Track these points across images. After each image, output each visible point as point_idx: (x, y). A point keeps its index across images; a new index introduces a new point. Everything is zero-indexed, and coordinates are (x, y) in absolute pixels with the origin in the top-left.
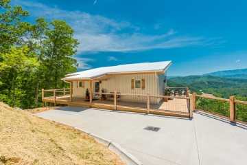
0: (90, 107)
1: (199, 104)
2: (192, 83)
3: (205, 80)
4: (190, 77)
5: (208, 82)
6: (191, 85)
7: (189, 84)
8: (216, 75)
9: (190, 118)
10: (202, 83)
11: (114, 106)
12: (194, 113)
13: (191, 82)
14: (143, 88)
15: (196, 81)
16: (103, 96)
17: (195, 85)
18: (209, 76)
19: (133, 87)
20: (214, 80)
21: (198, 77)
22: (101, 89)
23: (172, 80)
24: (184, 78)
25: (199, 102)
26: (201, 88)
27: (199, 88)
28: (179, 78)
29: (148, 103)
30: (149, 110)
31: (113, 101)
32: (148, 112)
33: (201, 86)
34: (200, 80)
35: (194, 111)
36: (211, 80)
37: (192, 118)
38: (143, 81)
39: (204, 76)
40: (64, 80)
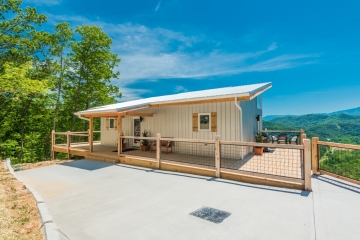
1: (326, 162)
2: (312, 126)
3: (336, 122)
4: (309, 117)
5: (342, 126)
6: (312, 130)
7: (307, 128)
8: (354, 114)
9: (305, 191)
10: (331, 127)
11: (156, 161)
12: (313, 180)
13: (310, 125)
14: (214, 128)
15: (320, 123)
16: (146, 143)
17: (319, 131)
18: (343, 116)
19: (195, 128)
20: (352, 122)
21: (324, 117)
22: (142, 131)
24: (298, 118)
25: (324, 159)
26: (329, 136)
27: (325, 135)
28: (290, 118)
29: (217, 156)
30: (218, 170)
31: (155, 151)
32: (217, 174)
33: (328, 132)
34: (326, 122)
35: (315, 176)
36: (347, 122)
37: (309, 191)
38: (214, 115)
39: (333, 115)
40: (78, 114)
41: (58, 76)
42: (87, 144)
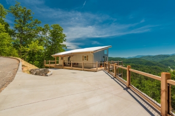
0: (63, 68)
3: (174, 59)
4: (159, 56)
6: (161, 62)
10: (171, 61)
11: (71, 68)
13: (160, 60)
14: (87, 60)
15: (165, 59)
17: (164, 63)
19: (83, 60)
21: (168, 56)
22: (70, 60)
23: (143, 58)
24: (153, 57)
26: (170, 66)
27: (168, 65)
34: (168, 58)
38: (87, 56)
40: (52, 55)
41: (46, 42)
42: (55, 65)
